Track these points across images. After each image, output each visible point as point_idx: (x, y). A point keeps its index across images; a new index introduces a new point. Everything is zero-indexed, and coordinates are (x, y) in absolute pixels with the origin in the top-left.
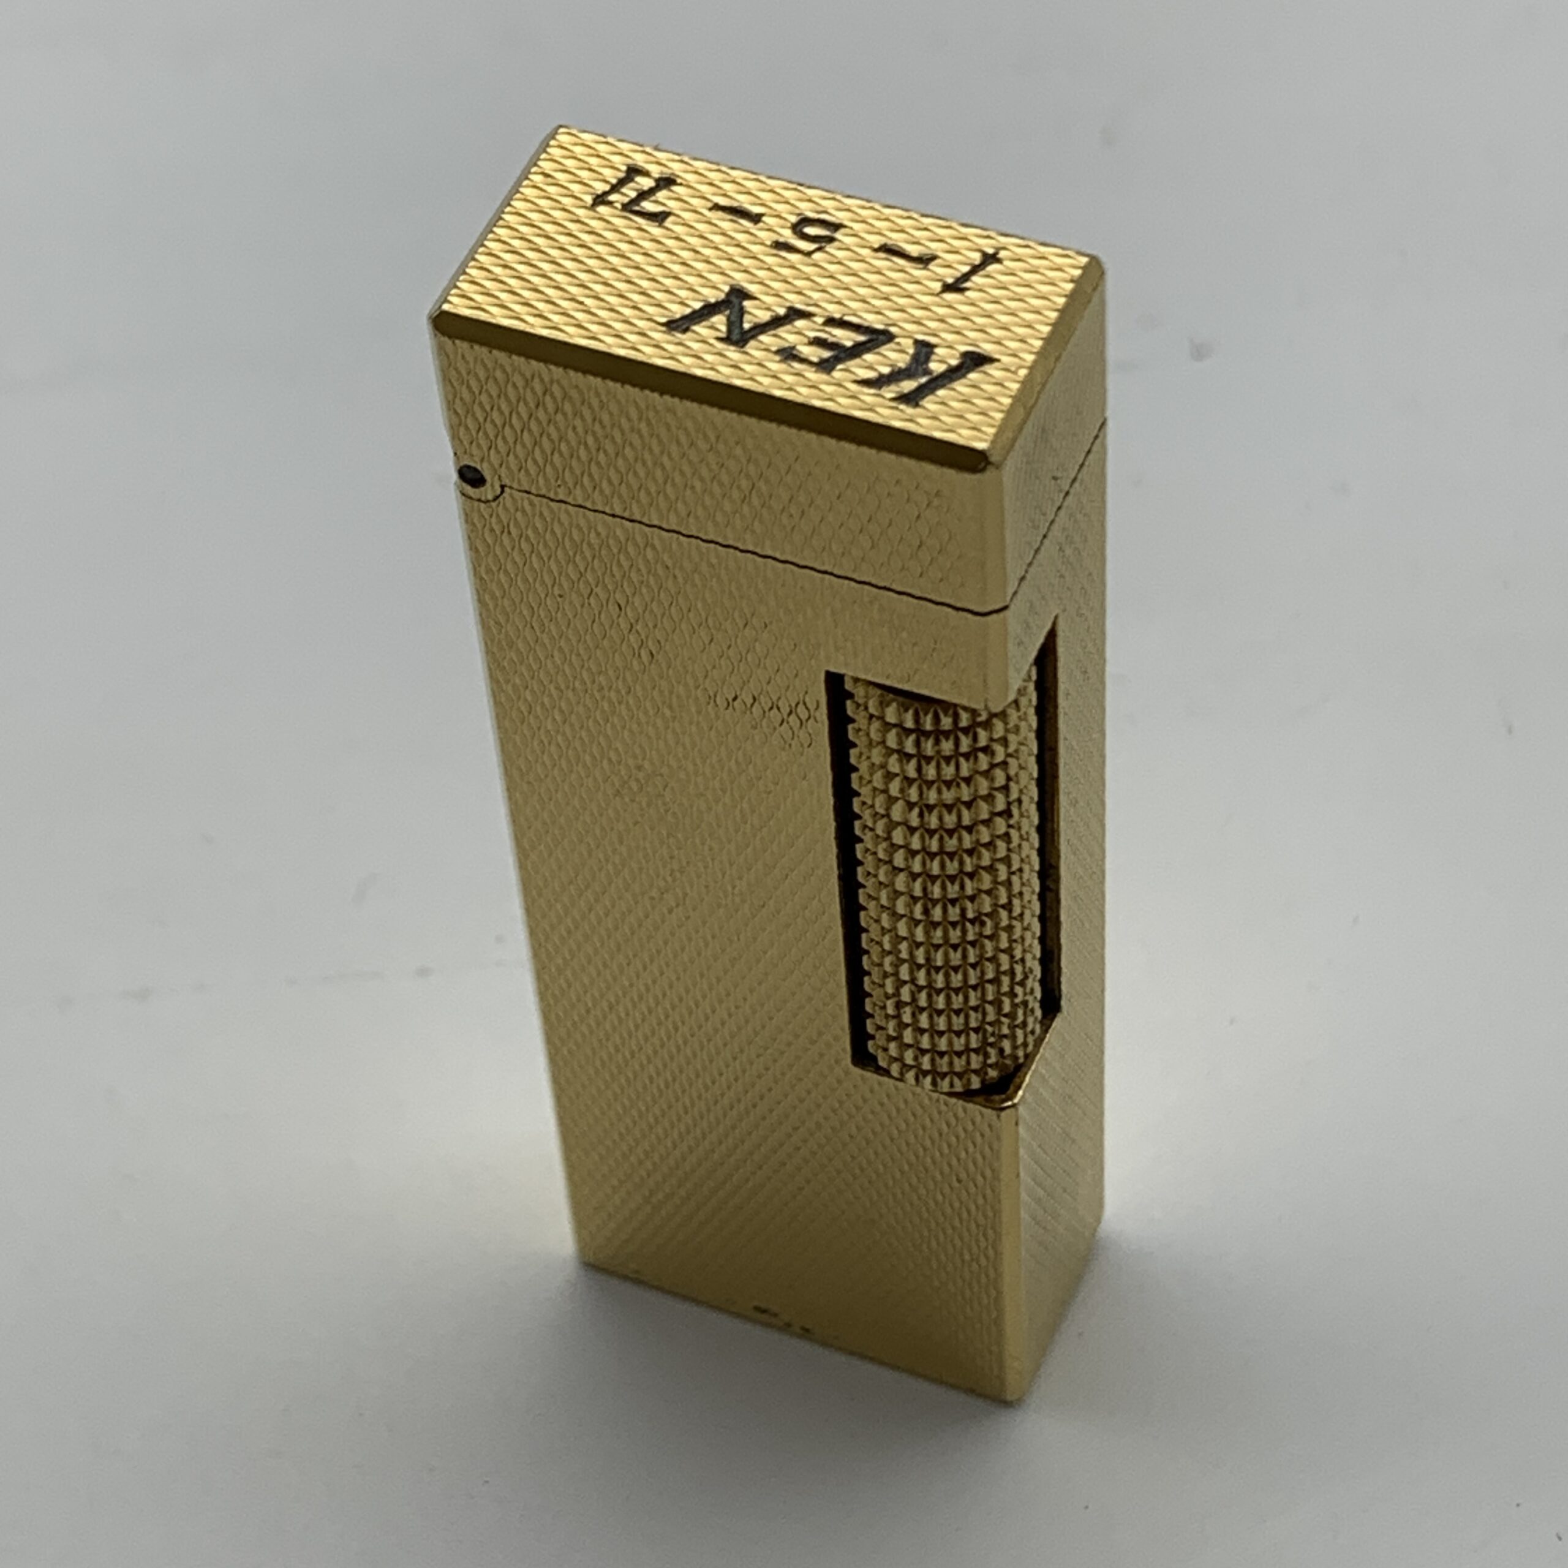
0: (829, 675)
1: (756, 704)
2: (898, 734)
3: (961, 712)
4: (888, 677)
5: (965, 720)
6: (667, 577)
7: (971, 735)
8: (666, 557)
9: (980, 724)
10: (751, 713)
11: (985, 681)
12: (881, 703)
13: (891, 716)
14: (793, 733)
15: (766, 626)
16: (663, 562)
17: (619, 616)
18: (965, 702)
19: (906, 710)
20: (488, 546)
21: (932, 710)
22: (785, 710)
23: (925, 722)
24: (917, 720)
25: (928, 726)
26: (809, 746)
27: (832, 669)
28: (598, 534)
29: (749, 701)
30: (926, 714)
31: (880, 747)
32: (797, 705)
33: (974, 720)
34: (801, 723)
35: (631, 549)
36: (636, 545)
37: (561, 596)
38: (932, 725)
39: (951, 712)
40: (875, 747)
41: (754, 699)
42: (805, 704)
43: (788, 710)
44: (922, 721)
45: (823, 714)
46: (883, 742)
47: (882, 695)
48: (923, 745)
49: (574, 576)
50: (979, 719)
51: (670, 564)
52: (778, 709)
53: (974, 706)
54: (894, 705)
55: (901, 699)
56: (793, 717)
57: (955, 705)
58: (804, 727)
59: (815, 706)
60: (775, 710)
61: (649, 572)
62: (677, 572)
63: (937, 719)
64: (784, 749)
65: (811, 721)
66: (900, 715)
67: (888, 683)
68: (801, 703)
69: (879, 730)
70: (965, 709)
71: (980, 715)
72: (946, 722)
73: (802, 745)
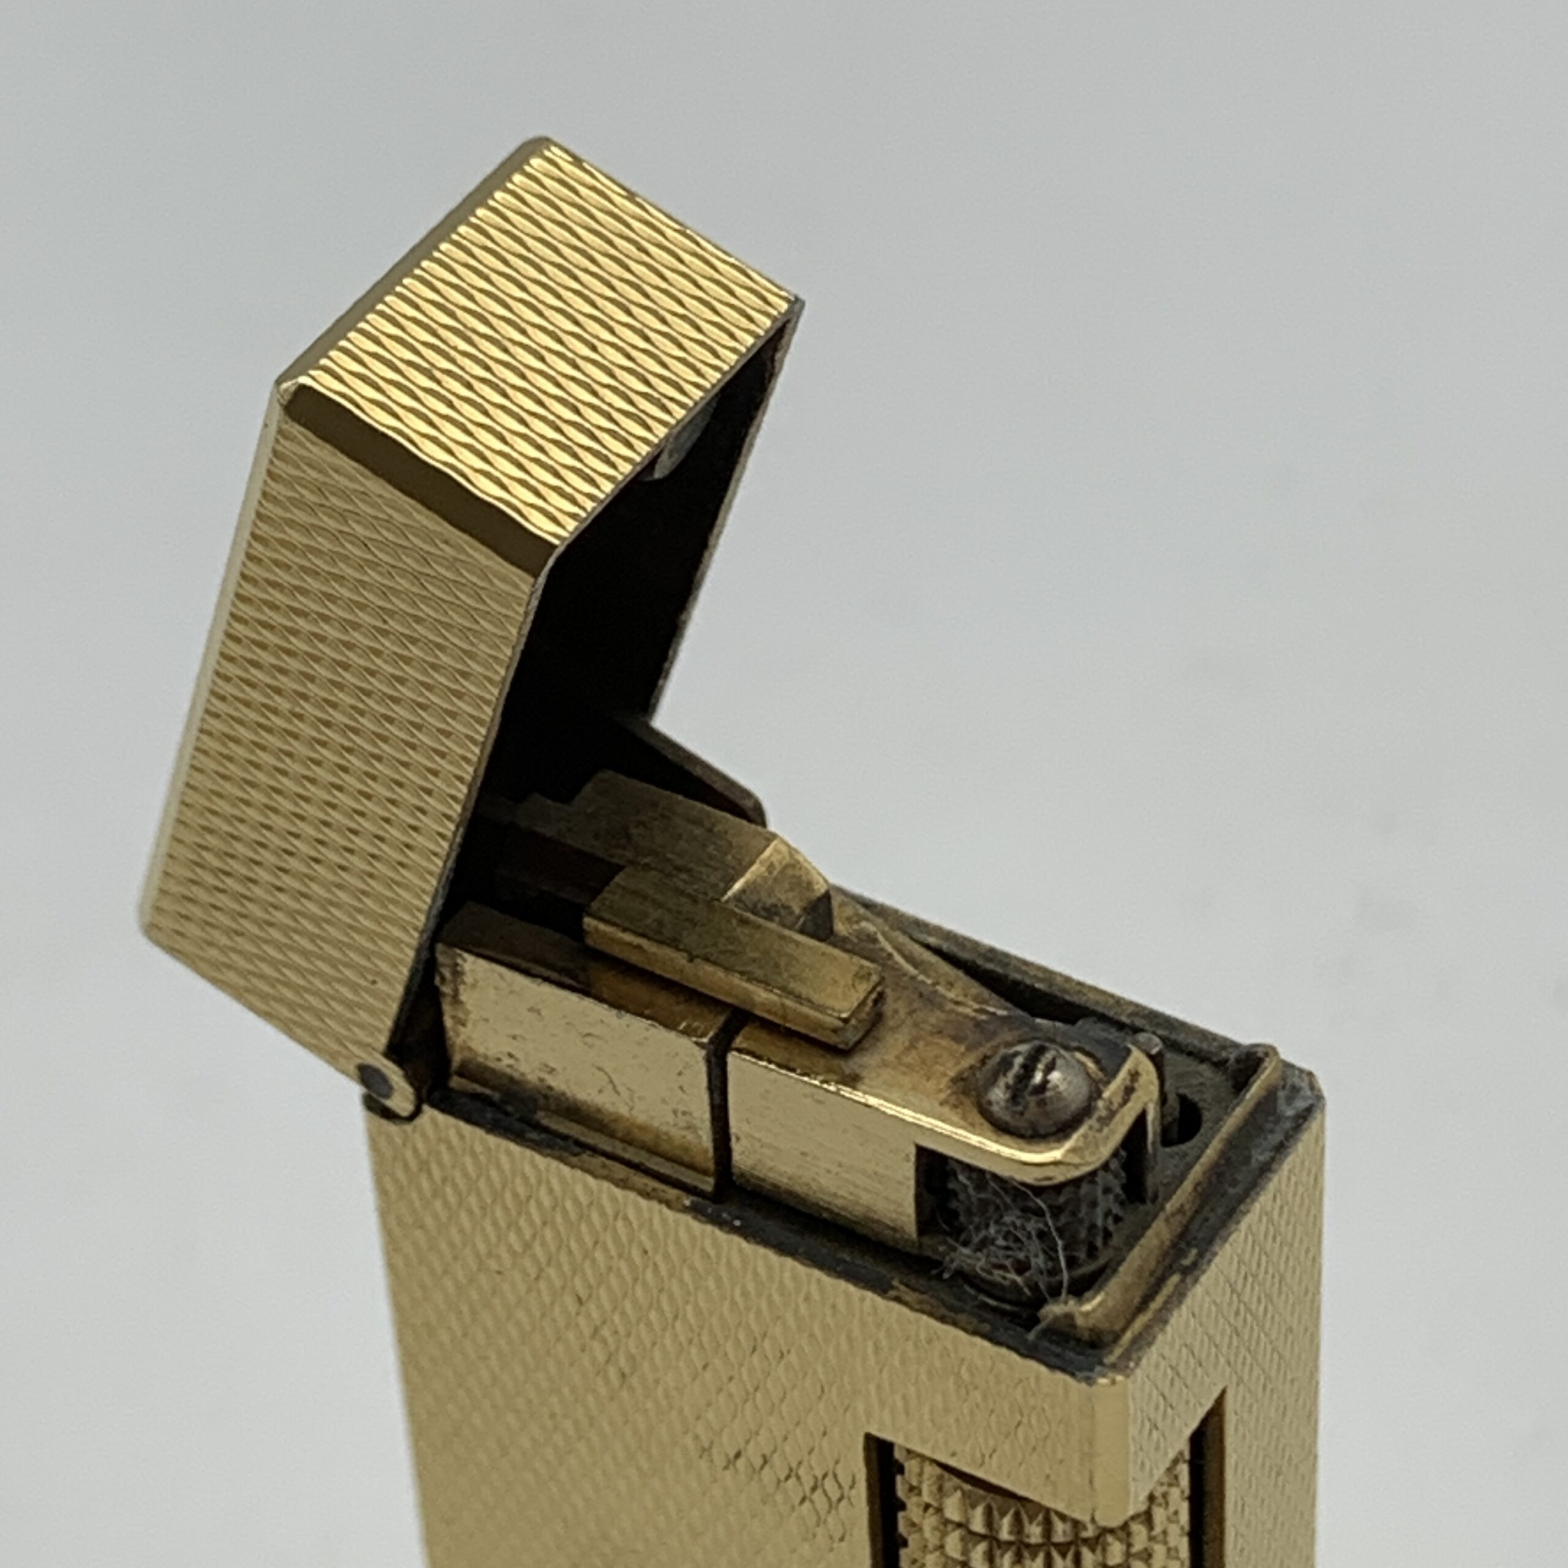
0: (869, 1438)
1: (767, 1469)
2: (962, 1539)
3: (1055, 1519)
4: (953, 1454)
5: (1061, 1532)
6: (646, 1267)
7: (1070, 1556)
8: (644, 1237)
9: (1085, 1541)
10: (761, 1480)
11: (1091, 1482)
12: (940, 1489)
13: (953, 1510)
14: (819, 1518)
15: (782, 1355)
16: (640, 1243)
17: (578, 1314)
18: (1061, 1507)
19: (974, 1506)
20: (401, 1188)
21: (1012, 1512)
22: (808, 1483)
23: (1000, 1527)
24: (989, 1523)
25: (1005, 1535)
26: (842, 1539)
27: (875, 1432)
28: (551, 1191)
29: (758, 1462)
30: (1003, 1515)
31: (937, 1553)
32: (825, 1476)
33: (1076, 1535)
34: (830, 1506)
35: (595, 1217)
36: (603, 1214)
37: (499, 1273)
38: (1010, 1533)
39: (1040, 1517)
40: (931, 1552)
41: (765, 1462)
42: (835, 1476)
43: (812, 1483)
44: (995, 1526)
45: (861, 1493)
46: (941, 1547)
47: (940, 1478)
48: (998, 1560)
49: (518, 1247)
50: (1085, 1534)
51: (648, 1245)
52: (798, 1478)
53: (1077, 1515)
54: (959, 1494)
55: (967, 1487)
56: (818, 1496)
57: (1048, 1511)
58: (833, 1512)
59: (850, 1483)
60: (792, 1481)
61: (620, 1256)
62: (658, 1258)
63: (1018, 1526)
64: (805, 1539)
65: (844, 1503)
66: (966, 1512)
67: (952, 1462)
68: (830, 1475)
69: (936, 1529)
70: (1063, 1517)
71: (1085, 1528)
72: (1034, 1532)
73: (831, 1537)
